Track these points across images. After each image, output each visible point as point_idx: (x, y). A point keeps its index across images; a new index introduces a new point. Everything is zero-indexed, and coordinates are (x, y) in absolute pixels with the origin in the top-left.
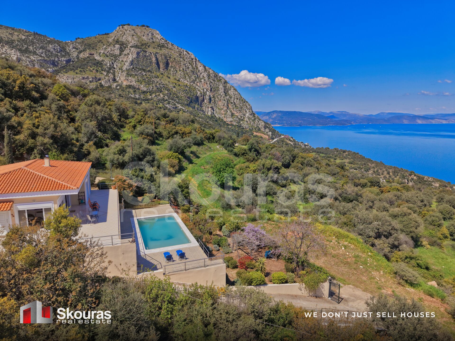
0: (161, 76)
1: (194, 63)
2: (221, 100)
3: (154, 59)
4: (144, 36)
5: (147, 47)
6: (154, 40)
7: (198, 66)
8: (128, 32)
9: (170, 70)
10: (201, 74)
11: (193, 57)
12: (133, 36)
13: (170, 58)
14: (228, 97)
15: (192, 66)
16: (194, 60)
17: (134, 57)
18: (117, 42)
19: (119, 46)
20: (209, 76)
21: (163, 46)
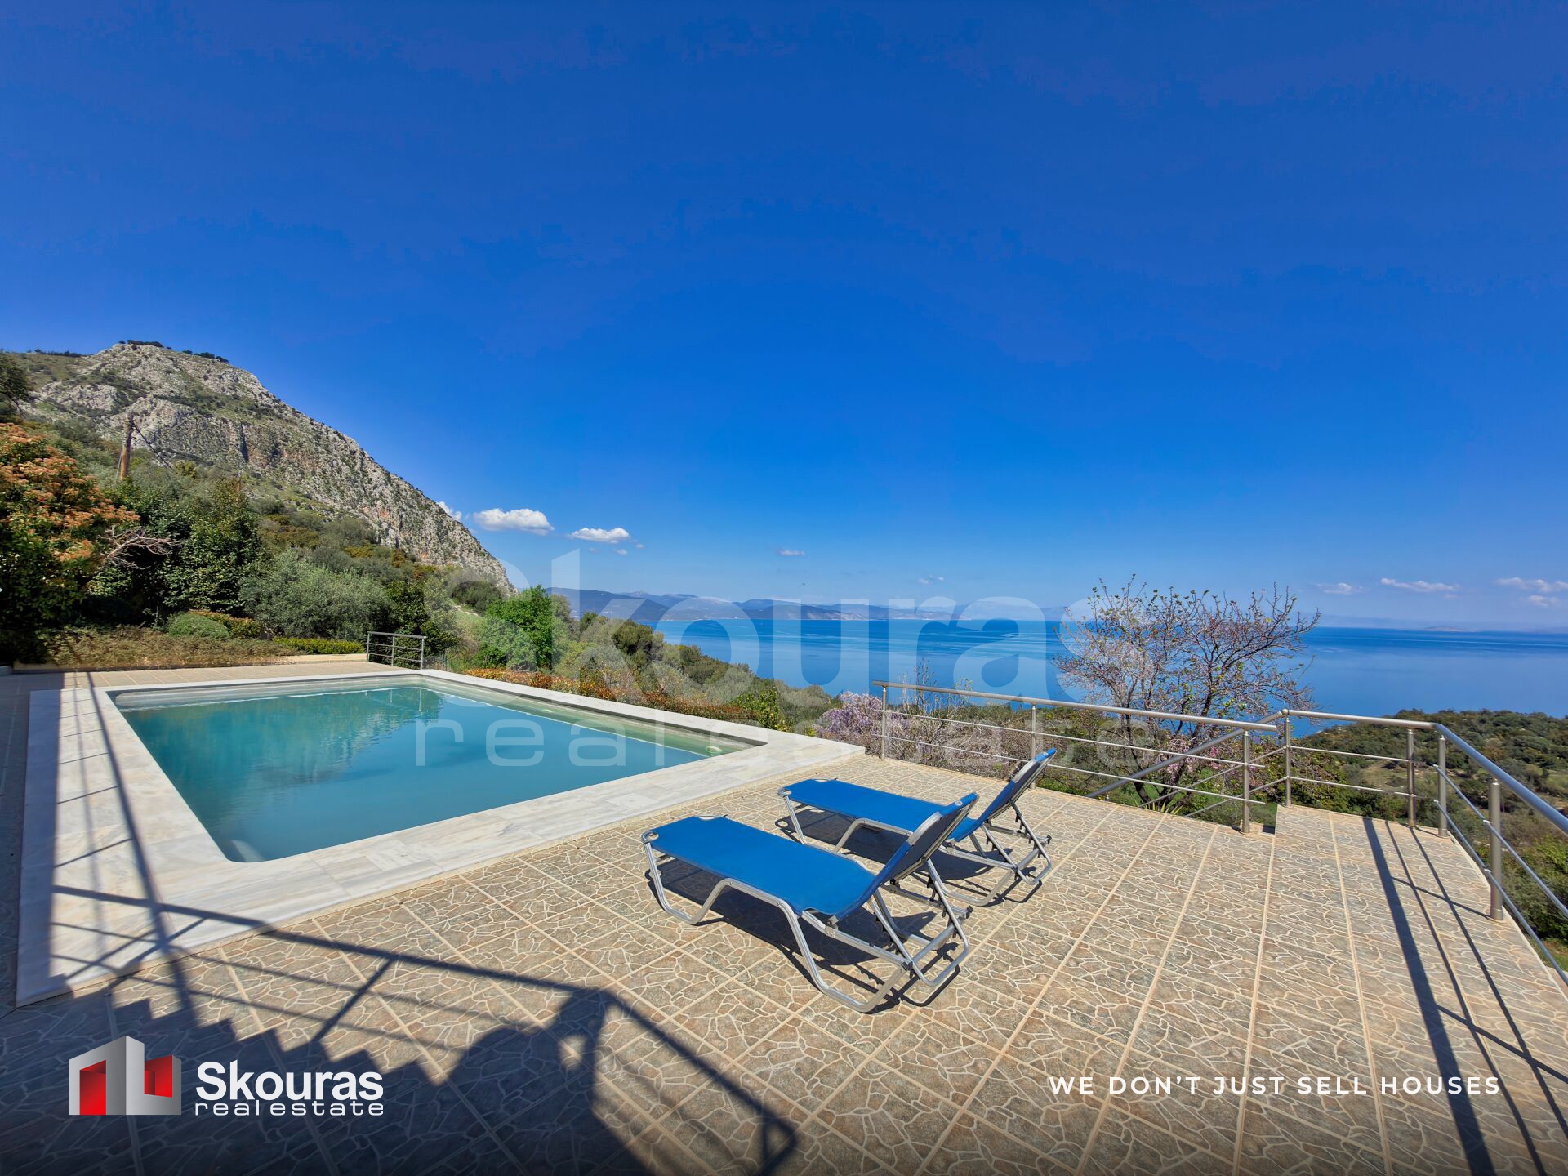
0: (253, 480)
3: (234, 437)
4: (206, 378)
5: (213, 405)
6: (240, 393)
7: (370, 470)
8: (152, 360)
10: (374, 488)
11: (354, 447)
12: (169, 372)
13: (286, 440)
15: (352, 469)
16: (358, 455)
17: (164, 422)
18: (109, 379)
20: (397, 494)
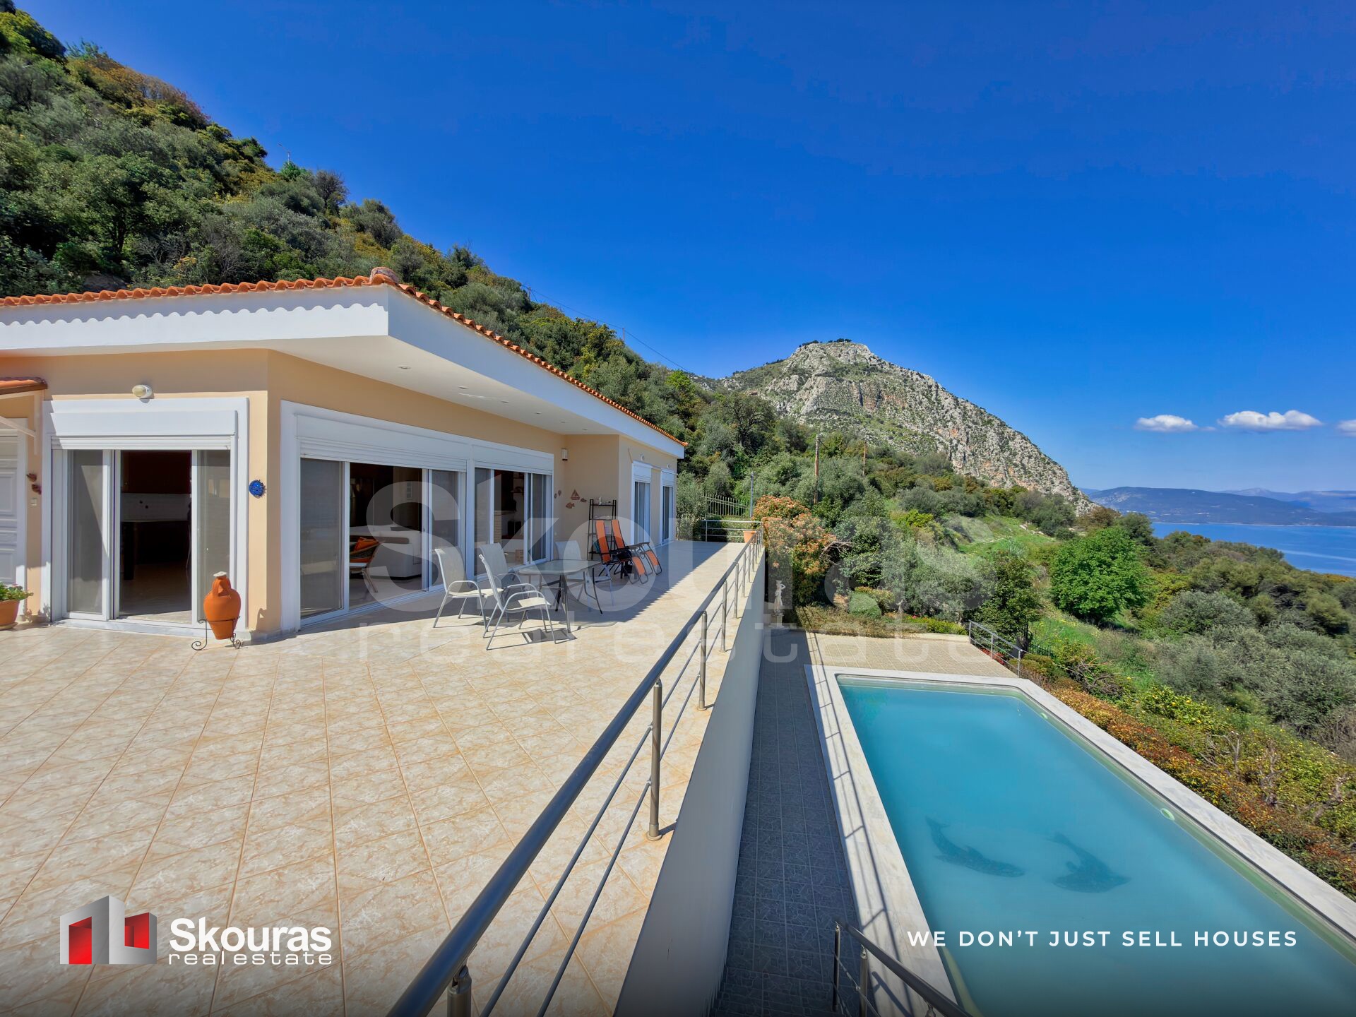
0: (867, 420)
1: (934, 393)
2: (990, 460)
3: (855, 392)
4: (840, 356)
5: (844, 373)
6: (858, 360)
7: (942, 399)
8: (814, 353)
9: (884, 410)
10: (946, 412)
11: (931, 382)
12: (821, 358)
13: (885, 386)
14: (1006, 454)
15: (929, 400)
16: (933, 388)
17: (820, 391)
18: (795, 370)
19: (797, 376)
20: (964, 415)
21: (874, 369)
